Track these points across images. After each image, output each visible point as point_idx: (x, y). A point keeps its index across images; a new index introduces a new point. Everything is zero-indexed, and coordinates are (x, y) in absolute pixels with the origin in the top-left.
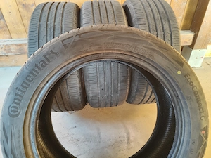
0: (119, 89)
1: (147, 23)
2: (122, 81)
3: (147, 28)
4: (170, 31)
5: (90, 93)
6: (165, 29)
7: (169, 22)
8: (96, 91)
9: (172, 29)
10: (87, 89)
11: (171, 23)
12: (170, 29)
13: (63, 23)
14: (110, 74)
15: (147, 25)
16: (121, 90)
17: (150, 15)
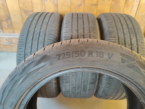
0: (88, 88)
1: (117, 36)
2: (91, 83)
3: (117, 41)
4: (137, 45)
5: (63, 89)
6: (133, 43)
7: (136, 37)
8: (68, 88)
9: (139, 44)
10: (61, 86)
11: (139, 38)
12: (137, 43)
13: (47, 31)
14: (81, 76)
15: (117, 38)
16: (89, 90)
17: (120, 29)
